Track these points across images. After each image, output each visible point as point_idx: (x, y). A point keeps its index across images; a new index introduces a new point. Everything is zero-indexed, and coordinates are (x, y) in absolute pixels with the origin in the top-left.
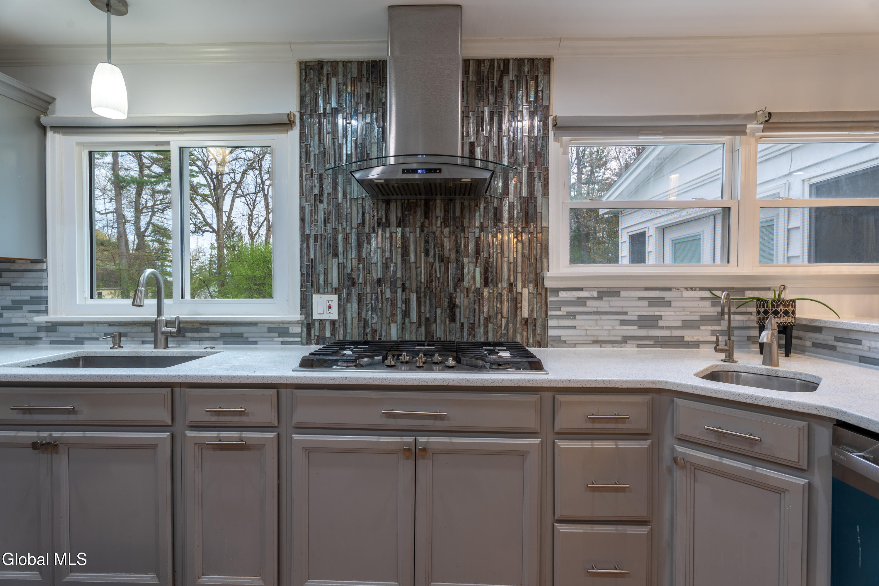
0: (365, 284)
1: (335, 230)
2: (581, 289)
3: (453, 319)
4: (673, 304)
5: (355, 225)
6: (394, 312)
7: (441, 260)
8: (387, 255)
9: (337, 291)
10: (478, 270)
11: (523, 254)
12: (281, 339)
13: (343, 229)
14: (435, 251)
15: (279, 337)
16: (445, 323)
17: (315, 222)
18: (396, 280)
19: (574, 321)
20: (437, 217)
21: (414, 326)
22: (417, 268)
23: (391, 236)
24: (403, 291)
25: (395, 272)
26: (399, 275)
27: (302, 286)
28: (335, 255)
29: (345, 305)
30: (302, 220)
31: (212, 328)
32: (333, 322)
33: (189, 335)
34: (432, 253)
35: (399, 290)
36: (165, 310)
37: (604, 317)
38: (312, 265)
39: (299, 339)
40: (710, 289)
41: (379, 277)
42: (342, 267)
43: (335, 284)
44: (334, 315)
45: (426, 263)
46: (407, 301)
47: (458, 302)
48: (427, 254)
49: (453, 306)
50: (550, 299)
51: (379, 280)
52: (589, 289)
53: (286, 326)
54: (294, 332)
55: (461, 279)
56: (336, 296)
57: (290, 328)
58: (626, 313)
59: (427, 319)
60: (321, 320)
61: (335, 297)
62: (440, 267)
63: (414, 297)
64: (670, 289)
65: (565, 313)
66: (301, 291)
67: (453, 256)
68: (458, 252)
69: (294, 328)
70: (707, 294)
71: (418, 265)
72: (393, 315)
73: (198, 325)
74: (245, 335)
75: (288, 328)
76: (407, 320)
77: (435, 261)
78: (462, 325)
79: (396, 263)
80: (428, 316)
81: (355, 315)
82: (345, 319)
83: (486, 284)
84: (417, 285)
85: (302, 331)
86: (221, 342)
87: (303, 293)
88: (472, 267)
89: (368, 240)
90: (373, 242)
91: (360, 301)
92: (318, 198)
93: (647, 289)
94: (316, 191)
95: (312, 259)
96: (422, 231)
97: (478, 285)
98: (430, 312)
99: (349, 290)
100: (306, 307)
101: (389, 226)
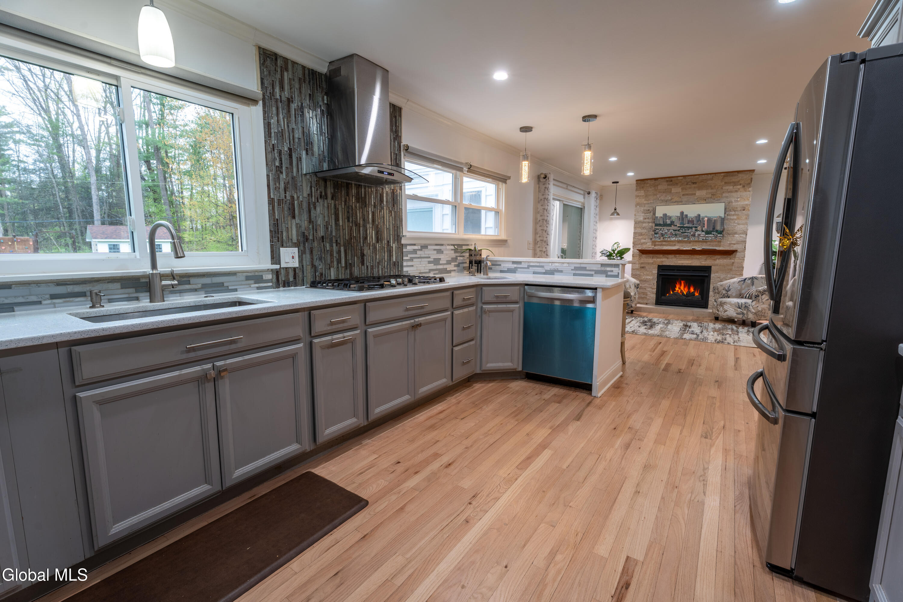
0: (313, 240)
1: (292, 197)
2: (415, 245)
3: (363, 264)
4: (444, 252)
5: (305, 195)
6: (332, 260)
7: (356, 225)
8: (326, 219)
9: (297, 245)
10: (373, 232)
11: (392, 223)
12: (257, 285)
13: (298, 197)
14: (353, 219)
15: (255, 284)
16: (359, 266)
17: (277, 189)
18: (332, 237)
19: (413, 262)
21: (343, 269)
22: (343, 229)
23: (328, 206)
24: (337, 245)
25: (331, 232)
26: (334, 234)
27: (271, 241)
28: (294, 217)
29: (302, 255)
31: (192, 280)
32: (295, 269)
34: (351, 219)
35: (334, 245)
37: (423, 260)
38: (278, 224)
39: (270, 284)
40: (454, 245)
41: (322, 235)
42: (298, 226)
43: (295, 240)
44: (296, 264)
45: (348, 227)
46: (339, 252)
47: (365, 252)
48: (348, 221)
49: (363, 255)
50: (404, 250)
51: (323, 237)
52: (418, 245)
53: (260, 274)
54: (267, 278)
55: (365, 238)
57: (264, 276)
58: (430, 257)
59: (350, 264)
60: (286, 268)
61: (296, 250)
62: (355, 229)
63: (342, 249)
64: (442, 245)
65: (409, 258)
66: (271, 244)
67: (361, 223)
68: (364, 220)
69: (267, 275)
70: (452, 247)
71: (344, 228)
72: (332, 262)
74: (225, 284)
75: (262, 276)
76: (339, 265)
77: (353, 225)
78: (367, 267)
79: (331, 226)
80: (350, 262)
81: (309, 263)
82: (303, 266)
83: (378, 242)
84: (343, 241)
85: (272, 277)
86: (203, 292)
87: (272, 246)
88: (371, 230)
89: (315, 207)
90: (318, 209)
91: (311, 252)
92: (279, 169)
93: (436, 245)
94: (277, 164)
95: (277, 219)
96: (345, 204)
97: (374, 242)
98: (351, 259)
99: (304, 244)
100: (275, 258)
101: (327, 199)
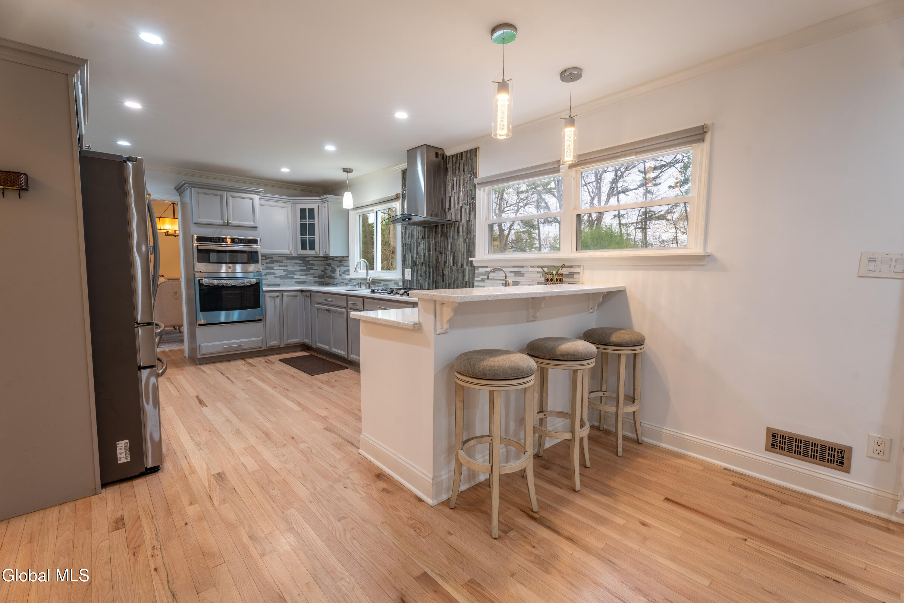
0: (418, 264)
1: (411, 241)
2: (487, 267)
3: (443, 281)
4: (525, 275)
5: (416, 239)
7: (440, 253)
8: (425, 251)
9: (411, 268)
10: (451, 257)
11: (467, 249)
13: (413, 241)
14: (438, 249)
17: (405, 239)
18: (427, 263)
19: (484, 283)
20: (439, 233)
22: (433, 257)
23: (426, 243)
25: (427, 259)
26: (428, 261)
27: (402, 265)
28: (411, 252)
29: (413, 273)
30: (402, 237)
31: (382, 282)
32: (410, 280)
33: (377, 284)
36: (369, 274)
37: (496, 282)
38: (405, 257)
40: (542, 267)
41: (422, 261)
42: (412, 257)
43: (411, 265)
44: (410, 279)
45: (436, 255)
46: (430, 272)
47: (445, 273)
48: (436, 251)
49: (443, 275)
50: (476, 272)
51: (422, 263)
52: (490, 267)
55: (446, 263)
56: (411, 270)
60: (407, 279)
62: (440, 256)
63: (432, 269)
64: (523, 267)
65: (481, 279)
67: (444, 251)
68: (445, 249)
70: (540, 270)
72: (426, 278)
73: (378, 281)
75: (399, 283)
76: (430, 281)
77: (438, 254)
78: (446, 283)
79: (427, 255)
81: (416, 278)
82: (413, 280)
83: (454, 265)
84: (433, 265)
85: (402, 284)
87: (402, 268)
88: (450, 256)
89: (419, 244)
90: (421, 246)
91: (417, 272)
93: (514, 267)
95: (405, 254)
96: (435, 240)
97: (451, 265)
98: (437, 277)
99: (414, 267)
100: (403, 274)
101: (425, 238)
